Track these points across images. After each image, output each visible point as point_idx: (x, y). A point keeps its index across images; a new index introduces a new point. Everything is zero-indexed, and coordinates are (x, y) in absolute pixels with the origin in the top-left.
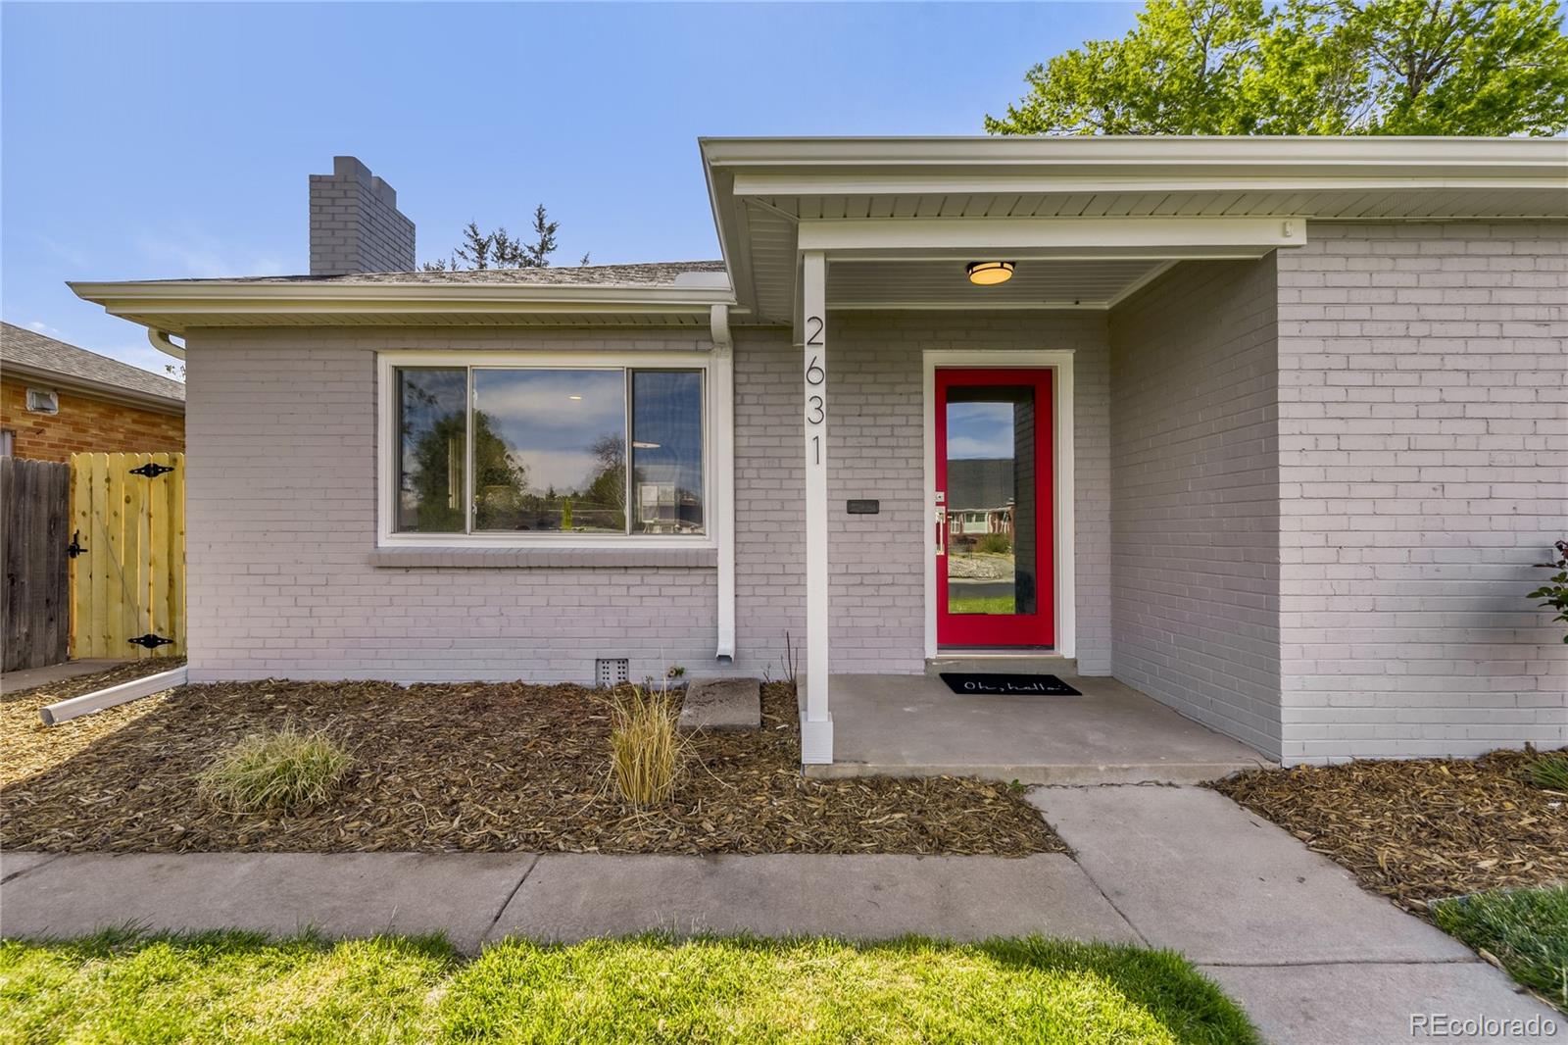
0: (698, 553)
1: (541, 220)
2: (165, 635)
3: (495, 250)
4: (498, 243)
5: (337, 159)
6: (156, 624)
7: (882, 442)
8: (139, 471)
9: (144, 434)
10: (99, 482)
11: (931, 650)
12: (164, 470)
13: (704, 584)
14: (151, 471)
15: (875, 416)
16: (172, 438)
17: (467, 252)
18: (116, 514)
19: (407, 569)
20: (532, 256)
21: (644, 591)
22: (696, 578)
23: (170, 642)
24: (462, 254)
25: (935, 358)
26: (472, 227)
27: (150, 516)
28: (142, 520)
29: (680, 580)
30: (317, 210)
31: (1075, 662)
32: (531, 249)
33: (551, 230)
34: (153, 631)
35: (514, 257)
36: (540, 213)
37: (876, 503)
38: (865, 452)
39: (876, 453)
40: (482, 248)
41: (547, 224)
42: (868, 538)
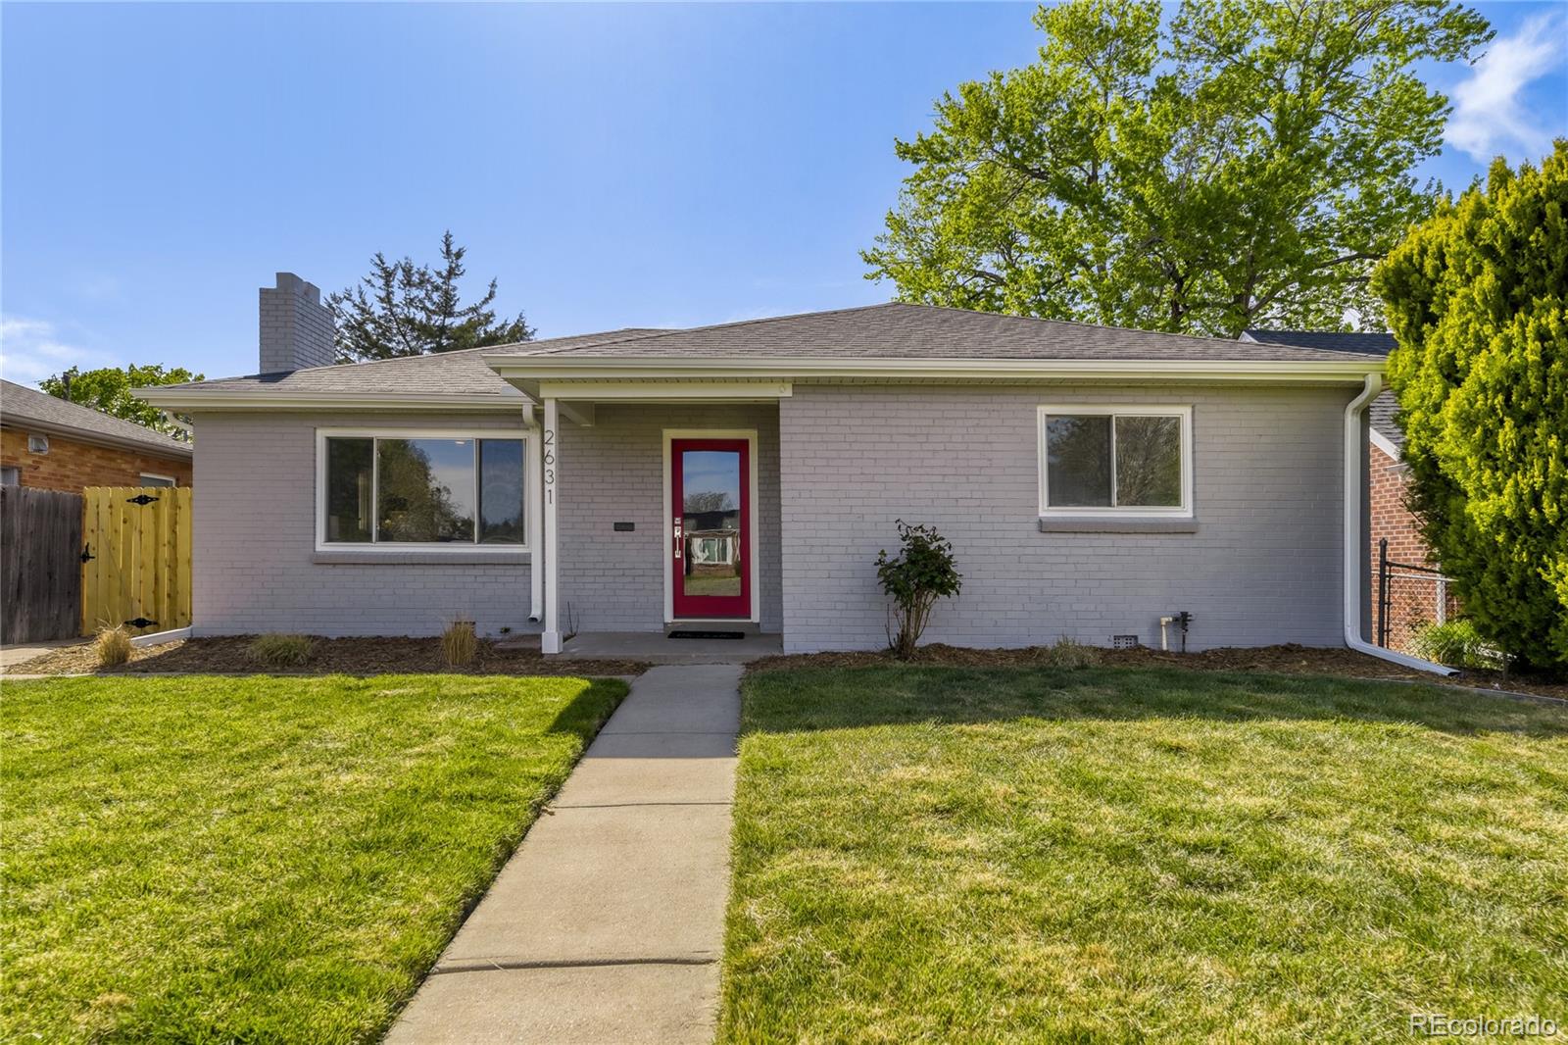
0: (518, 555)
1: (448, 246)
2: (151, 619)
3: (401, 278)
4: (404, 270)
5: (279, 275)
6: (145, 611)
7: (637, 486)
8: (134, 500)
9: (103, 467)
10: (104, 508)
11: (669, 617)
12: (152, 499)
13: (524, 575)
14: (143, 500)
15: (631, 470)
16: (124, 470)
17: (374, 280)
18: (116, 531)
19: (335, 564)
20: (440, 281)
21: (485, 579)
22: (519, 571)
23: (155, 623)
24: (369, 282)
25: (670, 434)
26: (379, 256)
27: (141, 532)
28: (135, 537)
29: (508, 573)
30: (264, 313)
31: (758, 624)
32: (439, 274)
33: (459, 255)
34: (142, 616)
35: (422, 282)
36: (447, 239)
37: (633, 524)
38: (626, 493)
39: (632, 493)
40: (388, 276)
41: (454, 249)
42: (627, 546)
